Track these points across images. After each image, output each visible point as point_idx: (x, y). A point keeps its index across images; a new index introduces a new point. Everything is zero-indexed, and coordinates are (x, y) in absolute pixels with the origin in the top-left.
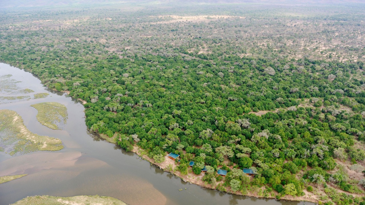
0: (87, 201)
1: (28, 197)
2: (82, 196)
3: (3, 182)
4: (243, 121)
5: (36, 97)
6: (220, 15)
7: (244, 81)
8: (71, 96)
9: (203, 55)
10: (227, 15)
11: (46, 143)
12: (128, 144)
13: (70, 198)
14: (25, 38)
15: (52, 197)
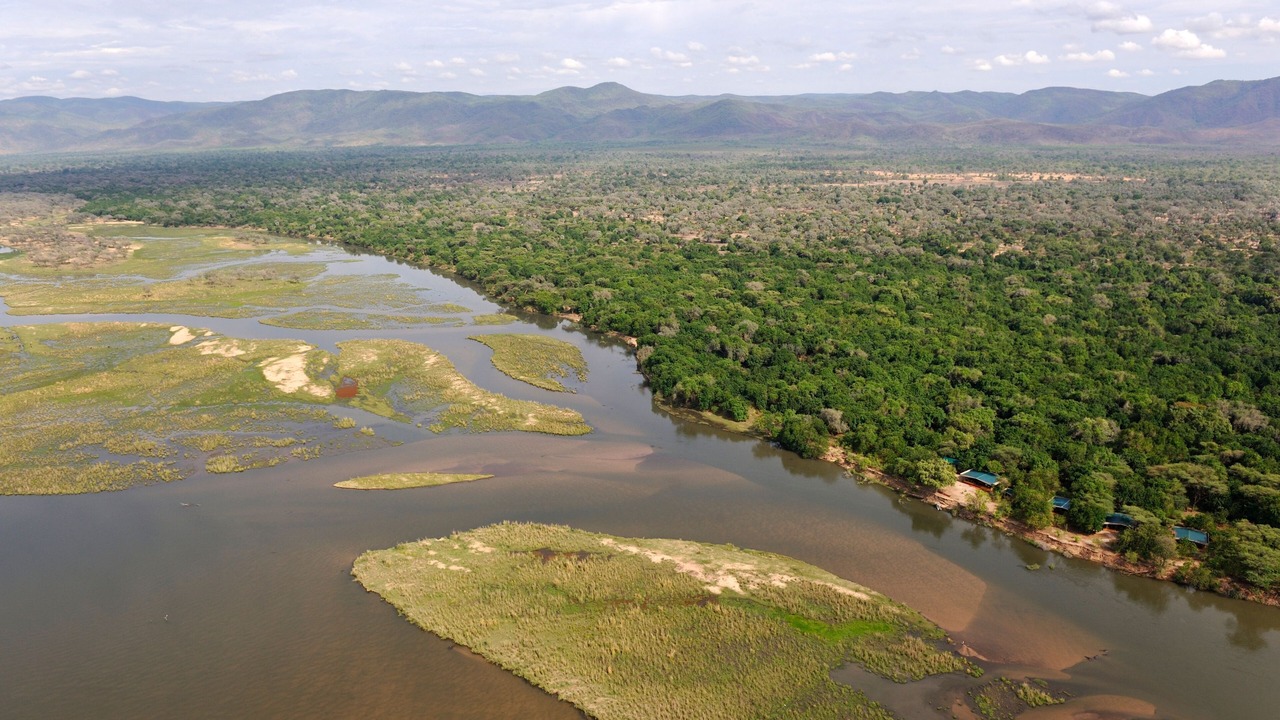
0: (699, 553)
1: (505, 522)
2: (679, 542)
3: (423, 484)
4: (1236, 406)
5: (477, 323)
6: (1044, 170)
7: (1200, 320)
8: (585, 326)
9: (1016, 255)
10: (1072, 174)
11: (536, 417)
12: (813, 434)
13: (642, 541)
14: (419, 204)
15: (582, 531)
